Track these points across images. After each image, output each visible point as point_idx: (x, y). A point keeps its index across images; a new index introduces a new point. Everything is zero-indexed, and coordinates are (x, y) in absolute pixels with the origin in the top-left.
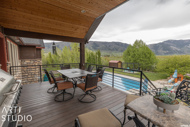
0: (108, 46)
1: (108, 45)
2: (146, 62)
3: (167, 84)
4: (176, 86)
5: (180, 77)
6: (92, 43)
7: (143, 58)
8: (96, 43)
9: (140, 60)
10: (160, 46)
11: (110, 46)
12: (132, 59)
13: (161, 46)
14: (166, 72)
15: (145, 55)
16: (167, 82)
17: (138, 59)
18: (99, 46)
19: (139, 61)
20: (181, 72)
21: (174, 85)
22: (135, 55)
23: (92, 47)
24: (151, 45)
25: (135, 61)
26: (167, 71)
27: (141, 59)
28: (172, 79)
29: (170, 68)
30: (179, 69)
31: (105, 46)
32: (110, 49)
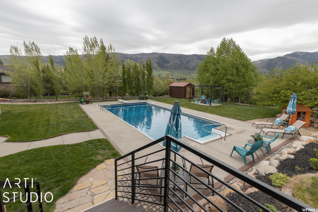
0: (185, 62)
1: (185, 60)
2: (238, 85)
3: (271, 128)
4: (289, 131)
5: (304, 113)
6: (157, 56)
7: (232, 75)
8: (164, 56)
9: (227, 79)
10: (278, 62)
11: (188, 62)
12: (211, 78)
13: (281, 62)
14: (272, 100)
15: (237, 69)
16: (272, 124)
17: (223, 77)
18: (168, 63)
19: (224, 81)
20: (306, 101)
21: (286, 129)
22: (218, 70)
23: (157, 63)
24: (262, 60)
25: (218, 81)
26: (276, 97)
27: (229, 77)
28: (284, 117)
29: (282, 92)
30: (303, 93)
31: (180, 63)
32: (187, 68)
